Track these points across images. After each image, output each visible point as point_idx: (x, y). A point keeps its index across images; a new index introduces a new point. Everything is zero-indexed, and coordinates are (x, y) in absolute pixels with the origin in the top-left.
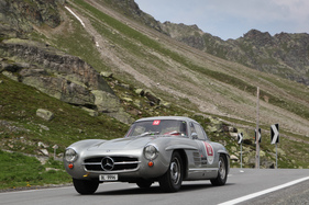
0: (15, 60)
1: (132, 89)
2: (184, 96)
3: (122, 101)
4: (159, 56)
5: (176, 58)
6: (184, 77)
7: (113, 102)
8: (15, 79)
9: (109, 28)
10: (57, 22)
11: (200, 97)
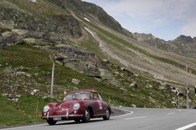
0: (61, 55)
1: (119, 68)
2: (146, 70)
3: (114, 74)
4: (132, 50)
5: (141, 51)
6: (145, 61)
7: (110, 75)
8: (61, 64)
9: (106, 37)
10: (80, 35)
11: (154, 71)
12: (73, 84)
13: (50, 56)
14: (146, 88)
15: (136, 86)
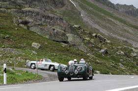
1: (90, 34)
2: (125, 39)
3: (84, 40)
4: (113, 20)
6: (125, 30)
8: (26, 28)
9: (88, 7)
10: (63, 5)
11: (133, 40)
12: (33, 49)
13: (14, 19)
14: (117, 55)
15: (106, 52)
